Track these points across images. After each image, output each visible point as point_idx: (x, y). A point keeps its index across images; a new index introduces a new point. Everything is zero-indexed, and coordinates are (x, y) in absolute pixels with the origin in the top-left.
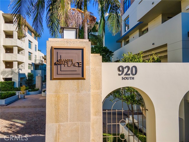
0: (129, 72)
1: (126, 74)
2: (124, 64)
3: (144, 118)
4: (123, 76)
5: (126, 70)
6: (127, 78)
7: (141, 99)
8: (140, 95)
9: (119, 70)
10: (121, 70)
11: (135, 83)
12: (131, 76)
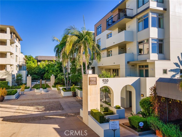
0: (106, 81)
1: (105, 82)
2: (104, 79)
3: (110, 99)
4: (104, 82)
5: (105, 81)
6: (105, 83)
7: (109, 90)
8: (109, 89)
9: (103, 81)
10: (103, 80)
11: (107, 85)
12: (106, 82)
